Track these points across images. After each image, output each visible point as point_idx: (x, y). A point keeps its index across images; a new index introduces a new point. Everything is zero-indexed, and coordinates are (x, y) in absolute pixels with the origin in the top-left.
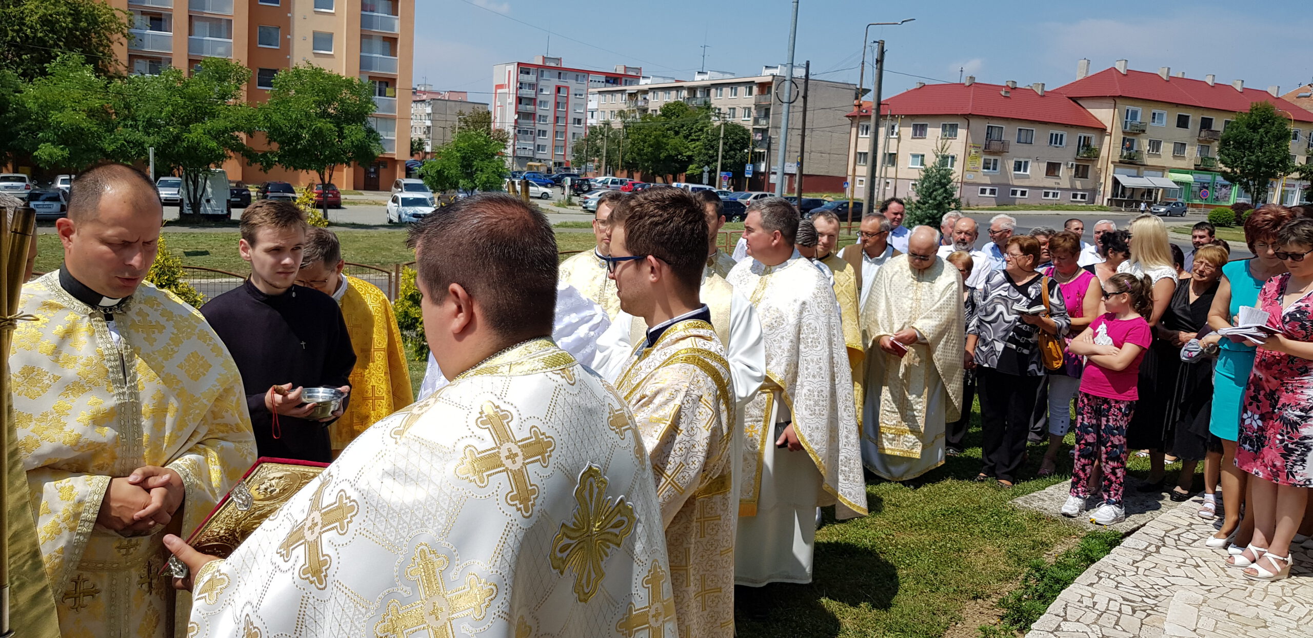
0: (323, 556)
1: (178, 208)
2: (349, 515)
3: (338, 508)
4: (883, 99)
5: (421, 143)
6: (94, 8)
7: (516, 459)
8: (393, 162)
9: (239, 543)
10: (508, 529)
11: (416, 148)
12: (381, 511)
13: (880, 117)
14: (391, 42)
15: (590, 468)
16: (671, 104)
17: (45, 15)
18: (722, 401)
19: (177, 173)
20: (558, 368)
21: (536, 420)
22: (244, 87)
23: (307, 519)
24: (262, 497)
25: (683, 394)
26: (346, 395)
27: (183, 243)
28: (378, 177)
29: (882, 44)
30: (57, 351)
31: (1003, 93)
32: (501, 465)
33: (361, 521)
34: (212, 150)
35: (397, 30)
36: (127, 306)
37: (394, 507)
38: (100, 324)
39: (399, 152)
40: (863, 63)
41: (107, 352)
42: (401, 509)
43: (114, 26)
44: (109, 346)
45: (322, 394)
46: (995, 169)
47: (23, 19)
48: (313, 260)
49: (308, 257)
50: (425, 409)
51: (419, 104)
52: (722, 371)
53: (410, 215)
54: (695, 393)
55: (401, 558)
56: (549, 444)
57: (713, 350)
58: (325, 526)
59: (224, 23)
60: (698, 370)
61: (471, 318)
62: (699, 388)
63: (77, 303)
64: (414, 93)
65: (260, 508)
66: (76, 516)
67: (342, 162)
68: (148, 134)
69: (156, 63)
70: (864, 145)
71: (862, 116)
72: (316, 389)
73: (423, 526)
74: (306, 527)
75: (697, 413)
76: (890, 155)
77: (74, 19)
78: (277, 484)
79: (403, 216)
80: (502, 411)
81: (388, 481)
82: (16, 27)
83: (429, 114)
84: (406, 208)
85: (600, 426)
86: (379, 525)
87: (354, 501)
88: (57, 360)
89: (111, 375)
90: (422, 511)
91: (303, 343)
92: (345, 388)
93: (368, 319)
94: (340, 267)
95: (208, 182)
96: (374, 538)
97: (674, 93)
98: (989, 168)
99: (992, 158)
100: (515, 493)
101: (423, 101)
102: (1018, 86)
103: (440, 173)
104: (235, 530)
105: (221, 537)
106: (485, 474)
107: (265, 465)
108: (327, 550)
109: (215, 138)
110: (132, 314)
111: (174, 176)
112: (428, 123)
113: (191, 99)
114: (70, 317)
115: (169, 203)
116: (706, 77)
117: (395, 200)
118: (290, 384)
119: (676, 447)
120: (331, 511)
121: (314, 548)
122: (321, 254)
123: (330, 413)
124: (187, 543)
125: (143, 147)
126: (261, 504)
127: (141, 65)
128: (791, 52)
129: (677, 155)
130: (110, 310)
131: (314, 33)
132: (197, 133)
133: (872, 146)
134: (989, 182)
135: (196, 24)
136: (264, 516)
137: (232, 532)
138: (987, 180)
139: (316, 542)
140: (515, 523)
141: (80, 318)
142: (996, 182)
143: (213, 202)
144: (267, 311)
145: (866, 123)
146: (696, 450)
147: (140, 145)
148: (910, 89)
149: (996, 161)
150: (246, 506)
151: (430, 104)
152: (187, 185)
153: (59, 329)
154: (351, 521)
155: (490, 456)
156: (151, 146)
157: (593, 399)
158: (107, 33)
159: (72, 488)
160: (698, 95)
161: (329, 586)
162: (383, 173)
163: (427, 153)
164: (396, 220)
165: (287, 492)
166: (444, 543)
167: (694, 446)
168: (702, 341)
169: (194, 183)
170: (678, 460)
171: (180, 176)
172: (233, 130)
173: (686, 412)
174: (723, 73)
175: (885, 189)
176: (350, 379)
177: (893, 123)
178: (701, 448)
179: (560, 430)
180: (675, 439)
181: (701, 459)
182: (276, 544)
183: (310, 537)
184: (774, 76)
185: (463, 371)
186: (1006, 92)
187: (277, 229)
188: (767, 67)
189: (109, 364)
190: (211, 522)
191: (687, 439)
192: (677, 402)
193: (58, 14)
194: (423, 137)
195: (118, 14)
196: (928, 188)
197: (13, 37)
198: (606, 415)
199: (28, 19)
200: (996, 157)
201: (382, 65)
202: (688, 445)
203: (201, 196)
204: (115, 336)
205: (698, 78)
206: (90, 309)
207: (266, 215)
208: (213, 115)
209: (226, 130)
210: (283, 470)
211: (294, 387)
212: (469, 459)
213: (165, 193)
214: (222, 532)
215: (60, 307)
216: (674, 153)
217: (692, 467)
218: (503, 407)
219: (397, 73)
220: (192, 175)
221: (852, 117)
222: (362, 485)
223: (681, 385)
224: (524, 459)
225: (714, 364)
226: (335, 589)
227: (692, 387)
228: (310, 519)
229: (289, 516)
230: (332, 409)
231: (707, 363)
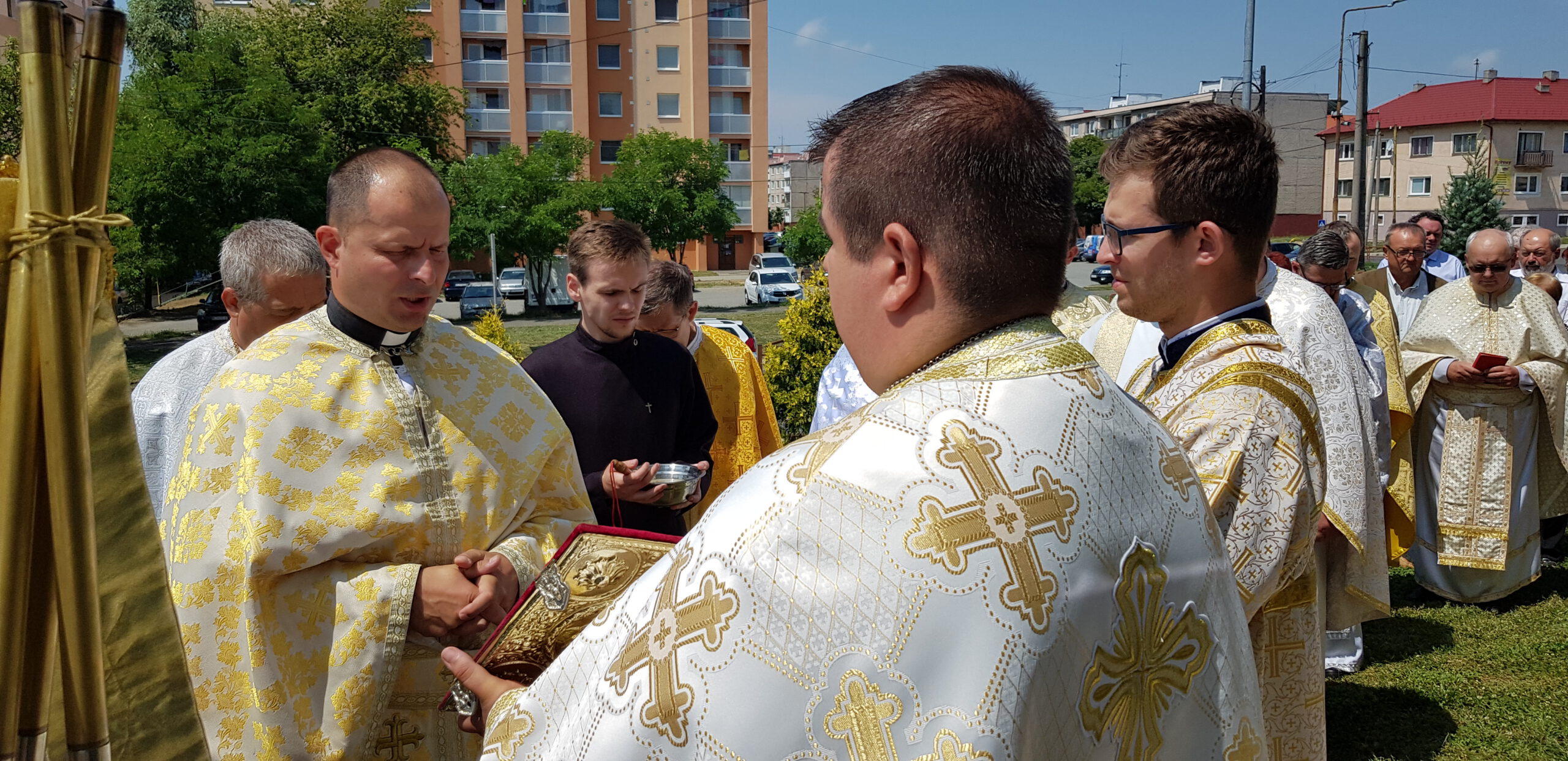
0: (680, 686)
1: (522, 301)
2: (723, 617)
3: (704, 603)
4: (1369, 109)
5: (780, 213)
6: (428, 89)
7: (1014, 523)
8: (750, 235)
9: (551, 661)
10: (1008, 652)
11: (775, 219)
12: (778, 610)
13: (1367, 133)
14: (742, 97)
15: (1139, 548)
16: (1080, 140)
17: (379, 101)
18: (1310, 447)
19: (521, 263)
20: (1072, 367)
21: (1042, 456)
22: (586, 160)
23: (652, 622)
24: (584, 590)
25: (1245, 433)
26: (704, 473)
27: (529, 338)
28: (734, 254)
29: (1364, 35)
30: (334, 407)
31: (1539, 88)
32: (988, 534)
33: (745, 628)
34: (555, 233)
35: (749, 83)
36: (418, 344)
37: (800, 603)
38: (386, 370)
39: (756, 223)
40: (1341, 61)
41: (399, 404)
42: (813, 609)
43: (450, 106)
44: (401, 396)
45: (674, 471)
46: (1533, 189)
47: (357, 106)
48: (661, 303)
49: (654, 299)
50: (844, 434)
51: (776, 169)
52: (1305, 398)
53: (770, 294)
54: (1267, 432)
55: (816, 698)
56: (1068, 502)
57: (1285, 365)
58: (681, 634)
59: (562, 94)
60: (1267, 396)
61: (921, 278)
62: (1273, 424)
63: (353, 343)
64: (770, 156)
65: (582, 609)
66: (382, 619)
67: (694, 238)
68: (489, 220)
69: (494, 144)
70: (1348, 170)
71: (1342, 134)
72: (666, 466)
73: (854, 639)
74: (651, 636)
75: (1270, 466)
76: (1382, 180)
77: (409, 103)
78: (606, 568)
79: (764, 295)
80: (982, 438)
81: (788, 558)
82: (352, 116)
83: (787, 180)
84: (766, 286)
85: (1149, 474)
86: (775, 636)
87: (731, 591)
88: (335, 419)
89: (408, 435)
90: (850, 613)
91: (649, 405)
92: (703, 464)
93: (730, 377)
94: (692, 312)
95: (553, 270)
96: (768, 658)
97: (1083, 126)
98: (1525, 190)
99: (1529, 175)
100: (1016, 586)
101: (781, 164)
102: (1560, 77)
103: (802, 241)
104: (545, 642)
105: (525, 653)
106: (960, 549)
107: (586, 537)
108: (686, 675)
109: (558, 219)
110: (425, 355)
111: (518, 266)
112: (787, 189)
113: (531, 178)
114: (347, 362)
115: (513, 296)
116: (1124, 102)
117: (753, 278)
118: (635, 461)
119: (1238, 522)
120: (692, 608)
121: (664, 672)
122: (670, 294)
123: (684, 498)
124: (475, 661)
125: (484, 235)
126: (582, 600)
127: (480, 147)
128: (1249, 47)
129: (1090, 202)
130: (398, 351)
131: (659, 95)
132: (540, 214)
133: (1358, 171)
134: (1526, 208)
135: (534, 97)
136: (585, 621)
137: (542, 646)
138: (1524, 206)
139: (667, 661)
140: (1020, 642)
141: (359, 362)
142: (1536, 207)
143: (559, 292)
144: (603, 365)
145: (1349, 142)
146: (1272, 528)
147: (480, 232)
148: (1402, 95)
149: (1534, 179)
150: (559, 603)
151: (788, 167)
152: (531, 274)
153: (335, 378)
154: (727, 627)
155: (968, 518)
156: (492, 232)
157: (1133, 425)
158: (443, 116)
159: (372, 583)
160: (1115, 125)
161: (693, 741)
162: (739, 248)
163: (786, 224)
164: (755, 300)
165: (620, 582)
166: (893, 673)
167: (1267, 521)
168: (1266, 352)
169: (538, 271)
170: (1241, 544)
171: (524, 267)
172: (576, 208)
173: (1253, 463)
174: (1147, 95)
175: (1376, 226)
176: (712, 452)
177: (1384, 140)
178: (1280, 525)
179: (1084, 476)
180: (1234, 509)
181: (1282, 543)
182: (604, 663)
183: (658, 653)
184: (1215, 93)
185: (900, 377)
186: (1544, 87)
187: (614, 262)
188: (1204, 82)
189: (403, 420)
190: (509, 629)
191: (1257, 509)
192: (1237, 446)
193: (392, 99)
194: (782, 206)
195: (452, 92)
196: (1458, 208)
197: (348, 127)
198: (1156, 457)
199: (362, 106)
200: (1534, 174)
201: (734, 124)
202: (1257, 520)
203: (546, 285)
204: (407, 387)
205: (1114, 104)
206: (371, 351)
207: (600, 244)
208: (555, 194)
209: (570, 210)
210: (613, 547)
211: (640, 464)
212: (929, 521)
213: (507, 286)
214: (527, 644)
215: (334, 350)
216: (1085, 200)
217: (1266, 557)
218: (983, 431)
219: (751, 132)
220: (536, 263)
221: (1326, 137)
222: (745, 560)
223: (1240, 420)
224: (1027, 526)
225: (1291, 387)
226: (702, 748)
227: (1260, 422)
228: (657, 621)
229: (624, 618)
230: (687, 492)
231: (1280, 386)
